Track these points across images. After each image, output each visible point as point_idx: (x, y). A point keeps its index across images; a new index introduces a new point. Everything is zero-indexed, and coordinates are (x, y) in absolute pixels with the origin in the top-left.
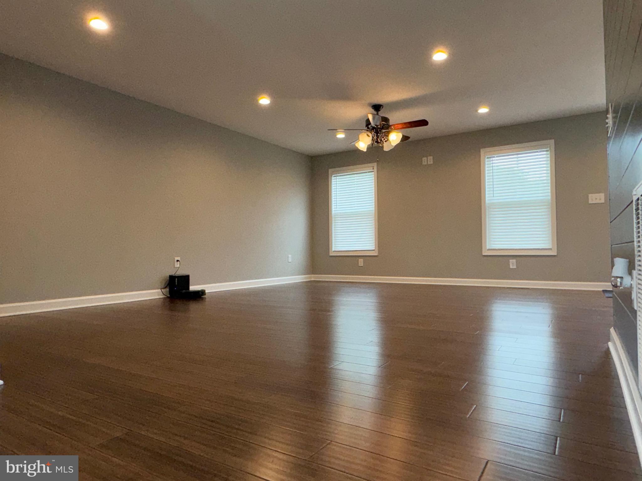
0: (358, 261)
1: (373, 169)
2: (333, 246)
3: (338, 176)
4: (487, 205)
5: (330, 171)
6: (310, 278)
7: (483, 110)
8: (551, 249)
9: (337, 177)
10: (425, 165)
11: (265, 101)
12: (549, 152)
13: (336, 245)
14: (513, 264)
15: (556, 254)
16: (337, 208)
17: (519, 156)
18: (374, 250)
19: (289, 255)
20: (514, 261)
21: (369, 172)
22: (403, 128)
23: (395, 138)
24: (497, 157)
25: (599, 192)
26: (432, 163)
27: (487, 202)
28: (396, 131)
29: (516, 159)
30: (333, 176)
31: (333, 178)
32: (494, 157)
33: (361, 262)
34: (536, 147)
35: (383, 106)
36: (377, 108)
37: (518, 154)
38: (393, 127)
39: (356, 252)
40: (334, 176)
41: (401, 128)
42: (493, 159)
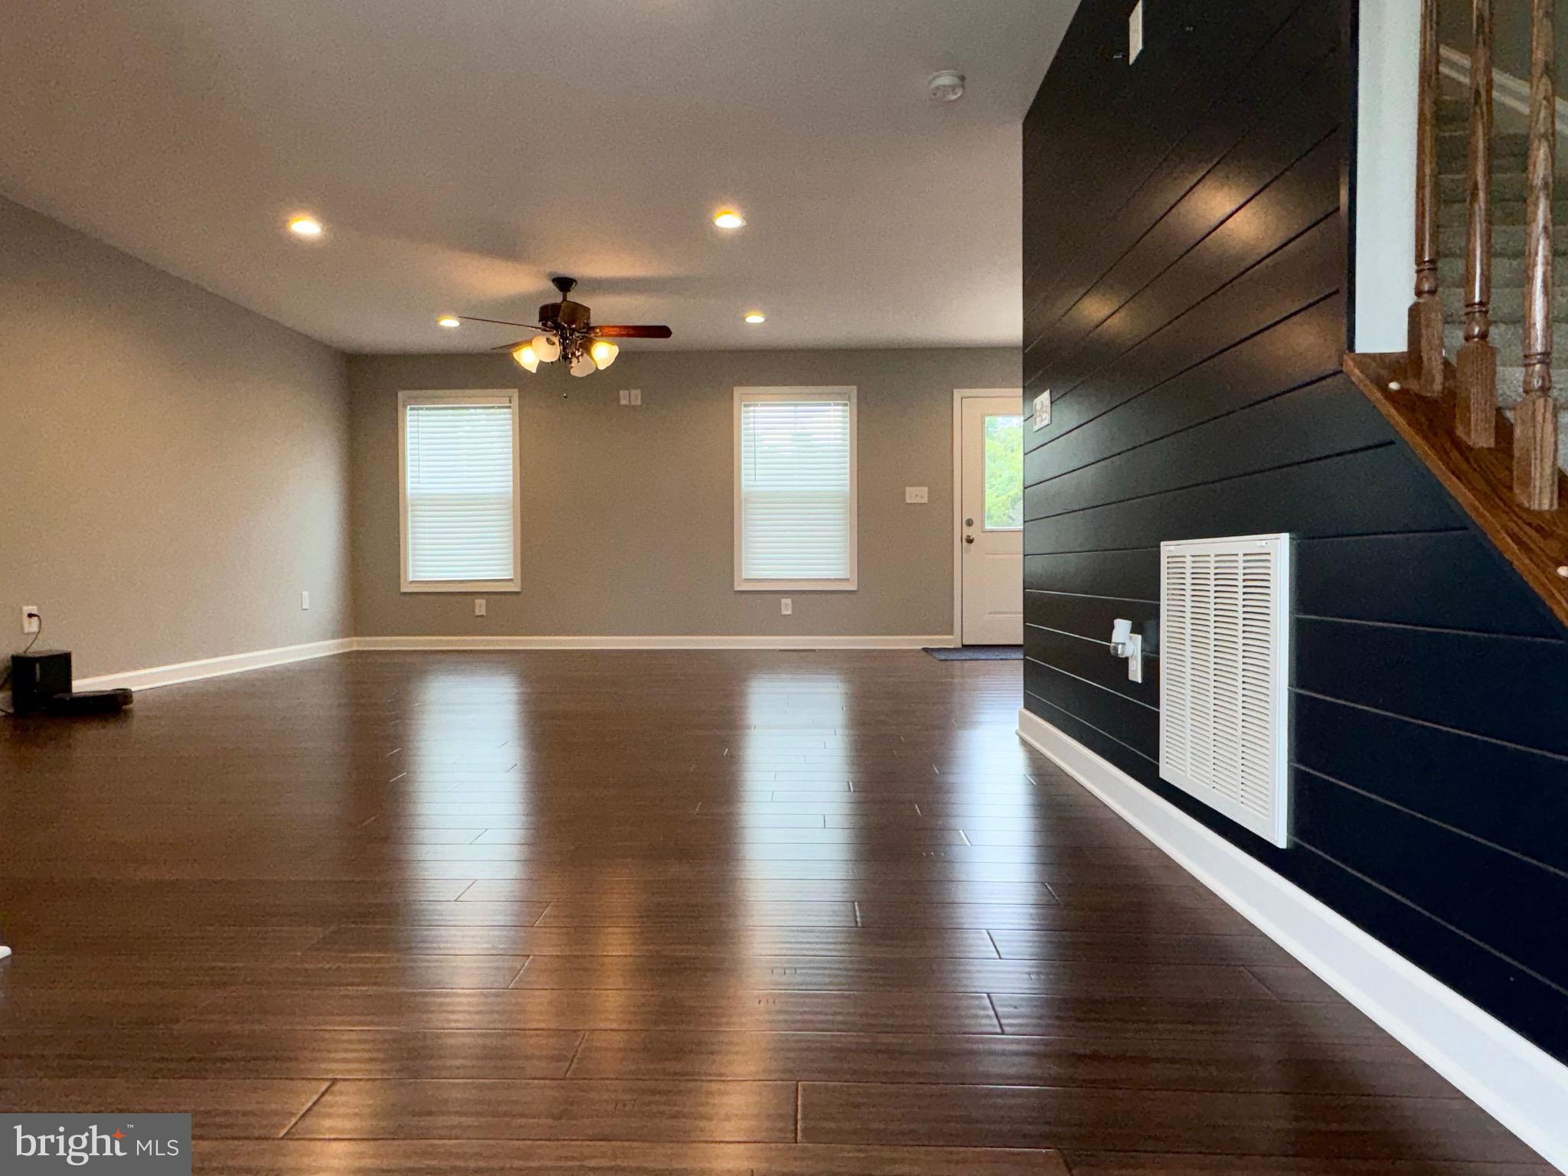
0: (473, 604)
1: (510, 402)
2: (410, 569)
3: (422, 409)
4: (743, 496)
5: (402, 395)
6: (351, 644)
7: (755, 319)
8: (848, 580)
9: (420, 412)
10: (626, 406)
11: (306, 227)
12: (848, 408)
13: (418, 569)
14: (787, 607)
15: (855, 589)
16: (419, 483)
17: (799, 408)
18: (511, 580)
19: (304, 593)
20: (789, 601)
21: (499, 407)
22: (622, 335)
23: (604, 353)
24: (762, 405)
25: (920, 485)
26: (639, 402)
27: (744, 489)
28: (603, 338)
29: (793, 414)
30: (409, 407)
31: (409, 412)
32: (757, 405)
33: (480, 607)
34: (829, 396)
35: (575, 281)
36: (564, 284)
37: (796, 405)
38: (598, 331)
39: (470, 584)
40: (411, 409)
41: (617, 336)
42: (756, 408)
